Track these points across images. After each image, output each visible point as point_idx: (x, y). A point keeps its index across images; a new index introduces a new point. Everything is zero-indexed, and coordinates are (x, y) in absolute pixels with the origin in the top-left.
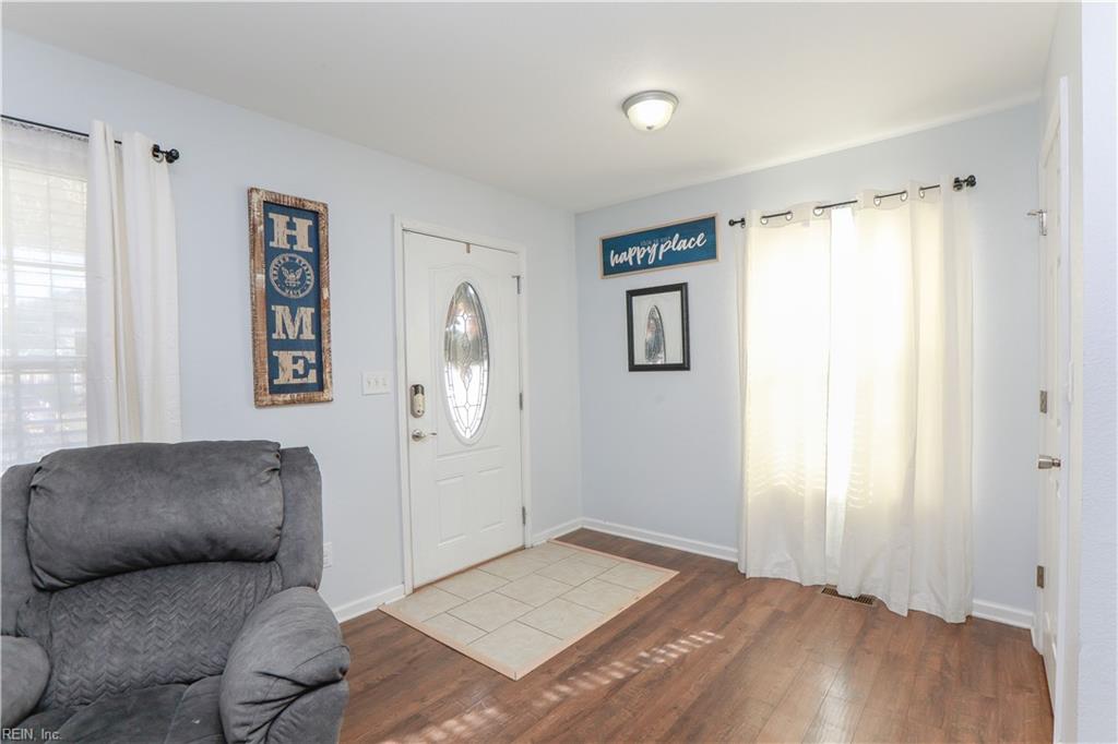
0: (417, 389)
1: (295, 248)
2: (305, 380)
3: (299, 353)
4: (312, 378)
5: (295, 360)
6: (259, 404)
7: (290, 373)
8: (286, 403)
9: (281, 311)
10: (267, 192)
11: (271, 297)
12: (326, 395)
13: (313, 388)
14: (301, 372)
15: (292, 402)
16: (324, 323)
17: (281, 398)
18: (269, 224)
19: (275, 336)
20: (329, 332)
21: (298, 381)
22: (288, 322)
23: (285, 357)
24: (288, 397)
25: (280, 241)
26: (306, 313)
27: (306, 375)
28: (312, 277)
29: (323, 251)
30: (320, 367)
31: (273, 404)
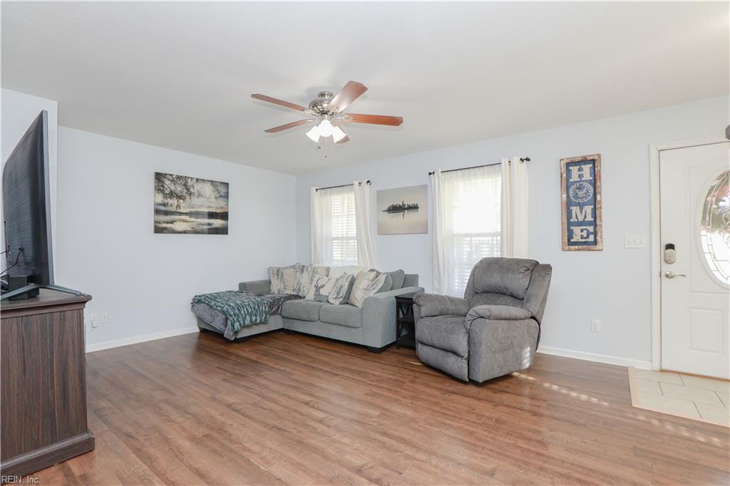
0: (670, 246)
1: (582, 179)
2: (587, 240)
3: (584, 227)
4: (591, 238)
5: (582, 231)
6: (563, 250)
7: (579, 237)
8: (576, 250)
9: (575, 209)
10: (567, 159)
11: (569, 204)
12: (598, 247)
13: (590, 243)
14: (585, 236)
15: (579, 250)
16: (597, 212)
17: (573, 247)
18: (569, 172)
19: (571, 220)
20: (600, 216)
21: (583, 240)
22: (578, 213)
23: (577, 230)
24: (577, 247)
25: (575, 177)
26: (589, 209)
27: (587, 237)
28: (592, 191)
29: (597, 177)
30: (595, 234)
31: (569, 250)
